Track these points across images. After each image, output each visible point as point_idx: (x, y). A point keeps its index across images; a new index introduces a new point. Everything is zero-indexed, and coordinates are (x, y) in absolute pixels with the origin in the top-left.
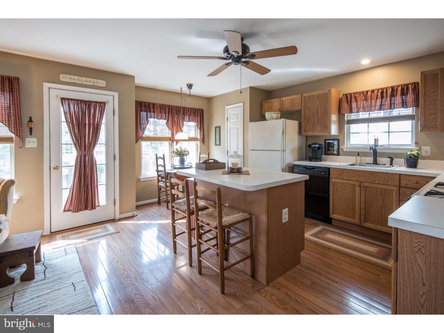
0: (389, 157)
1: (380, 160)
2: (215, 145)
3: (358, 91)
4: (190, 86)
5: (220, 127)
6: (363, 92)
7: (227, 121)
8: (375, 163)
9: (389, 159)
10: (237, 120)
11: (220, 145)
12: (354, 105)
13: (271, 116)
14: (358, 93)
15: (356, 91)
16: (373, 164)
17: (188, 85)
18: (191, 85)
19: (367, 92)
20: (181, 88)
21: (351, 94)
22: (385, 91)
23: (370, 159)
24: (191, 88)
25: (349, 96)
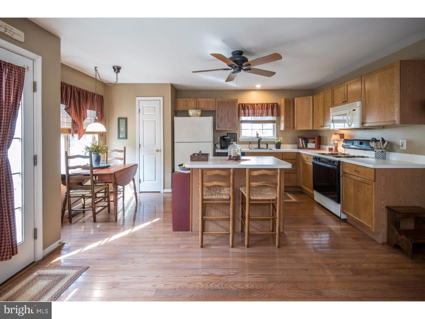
0: (266, 144)
1: (262, 146)
2: (118, 139)
3: (250, 103)
4: (117, 69)
5: (126, 119)
6: (252, 104)
7: (139, 113)
8: (259, 148)
9: (266, 145)
10: (154, 114)
11: (127, 139)
12: (247, 111)
13: (197, 113)
14: (249, 104)
15: (248, 103)
16: (258, 148)
17: (116, 68)
18: (119, 68)
19: (254, 104)
20: (96, 68)
21: (245, 104)
22: (263, 105)
23: (256, 146)
24: (118, 72)
25: (244, 105)
